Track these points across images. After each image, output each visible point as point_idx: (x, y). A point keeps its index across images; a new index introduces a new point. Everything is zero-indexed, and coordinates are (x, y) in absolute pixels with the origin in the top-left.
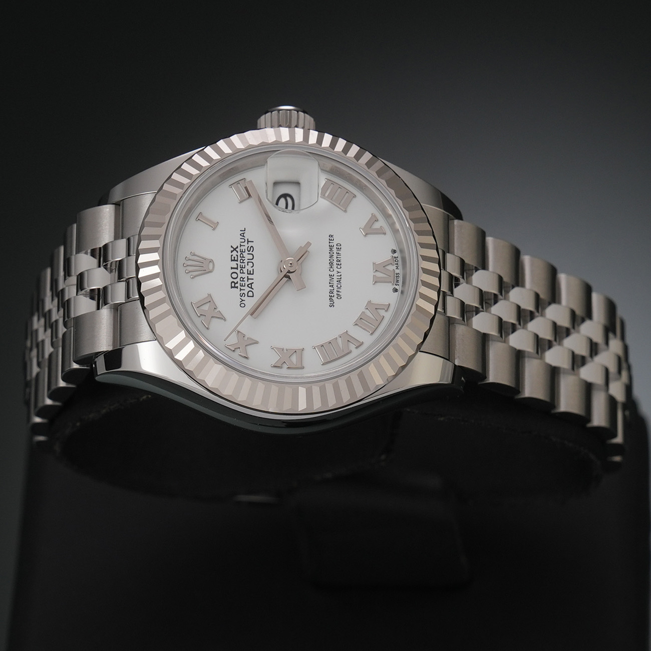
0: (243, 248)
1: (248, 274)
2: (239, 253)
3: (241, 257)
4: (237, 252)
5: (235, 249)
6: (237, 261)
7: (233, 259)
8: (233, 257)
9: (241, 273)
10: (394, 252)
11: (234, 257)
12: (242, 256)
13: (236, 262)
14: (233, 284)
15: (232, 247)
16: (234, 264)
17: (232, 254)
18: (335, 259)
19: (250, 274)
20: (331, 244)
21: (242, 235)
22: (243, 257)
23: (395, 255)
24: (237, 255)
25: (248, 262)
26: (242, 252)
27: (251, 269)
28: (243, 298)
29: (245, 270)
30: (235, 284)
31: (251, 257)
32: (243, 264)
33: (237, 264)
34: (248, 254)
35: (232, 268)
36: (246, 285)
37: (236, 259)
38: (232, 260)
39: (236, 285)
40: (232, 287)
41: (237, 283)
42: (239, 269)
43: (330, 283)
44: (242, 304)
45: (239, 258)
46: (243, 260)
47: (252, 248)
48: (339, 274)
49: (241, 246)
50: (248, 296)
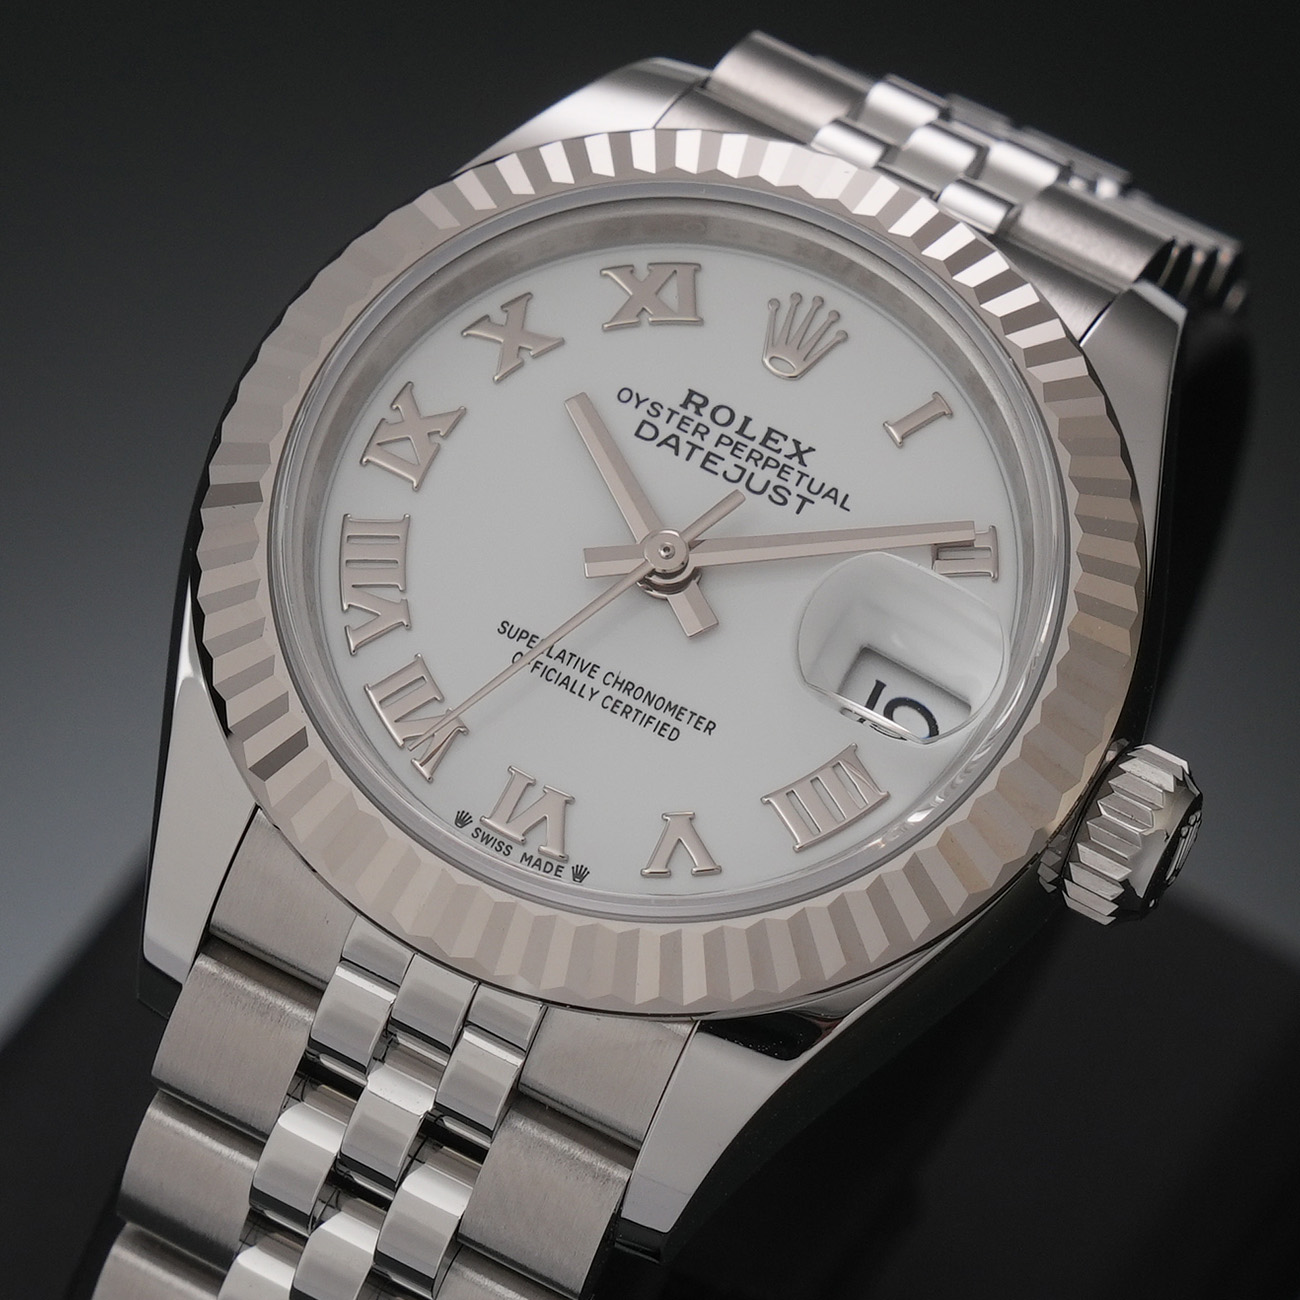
0: (794, 476)
1: (710, 454)
2: (783, 461)
3: (769, 458)
4: (790, 457)
5: (799, 454)
6: (763, 443)
7: (774, 435)
8: (781, 438)
9: (722, 436)
10: (580, 874)
11: (776, 441)
12: (771, 463)
13: (760, 438)
14: (699, 400)
15: (811, 449)
16: (757, 430)
17: (790, 440)
18: (636, 704)
19: (707, 459)
20: (687, 715)
21: (833, 494)
22: (766, 464)
23: (567, 872)
24: (779, 451)
25: (744, 470)
26: (783, 469)
27: (720, 467)
28: (646, 406)
29: (724, 451)
30: (698, 407)
31: (757, 485)
32: (744, 455)
33: (753, 439)
34: (768, 482)
35: (747, 420)
36: (678, 433)
37: (770, 443)
38: (770, 430)
39: (691, 407)
40: (692, 393)
41: (698, 412)
42: (737, 438)
43: (573, 655)
44: (628, 396)
45: (767, 453)
46: (756, 460)
47: (781, 500)
48: (587, 693)
49: (803, 475)
50: (644, 422)
